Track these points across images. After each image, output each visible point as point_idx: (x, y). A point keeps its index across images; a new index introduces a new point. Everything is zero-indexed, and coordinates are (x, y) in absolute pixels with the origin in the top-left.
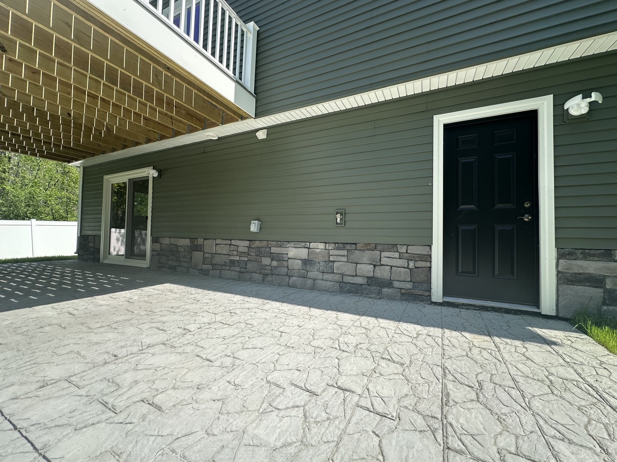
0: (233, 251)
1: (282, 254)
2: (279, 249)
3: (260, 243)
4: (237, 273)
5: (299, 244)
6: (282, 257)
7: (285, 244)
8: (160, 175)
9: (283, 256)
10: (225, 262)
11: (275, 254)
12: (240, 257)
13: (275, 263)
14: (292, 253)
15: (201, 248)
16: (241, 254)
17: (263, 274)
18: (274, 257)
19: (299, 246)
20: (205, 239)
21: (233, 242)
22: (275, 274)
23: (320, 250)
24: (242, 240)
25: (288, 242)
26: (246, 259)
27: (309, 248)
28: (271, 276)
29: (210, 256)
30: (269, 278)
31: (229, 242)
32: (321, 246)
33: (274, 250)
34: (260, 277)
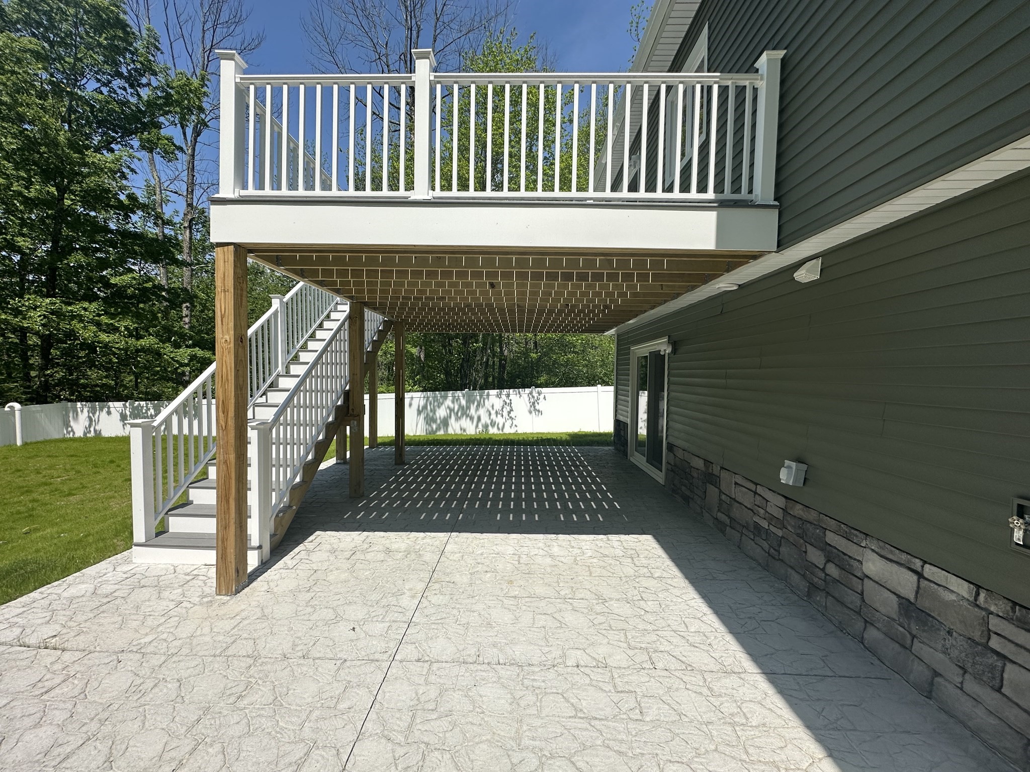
0: (759, 507)
1: (850, 557)
2: (844, 541)
3: (803, 510)
4: (764, 553)
5: (891, 552)
6: (849, 565)
7: (857, 536)
8: (674, 351)
9: (852, 562)
10: (747, 523)
11: (835, 551)
12: (770, 524)
13: (832, 570)
14: (870, 564)
15: (716, 482)
16: (771, 518)
17: (810, 583)
18: (832, 555)
19: (890, 556)
20: (722, 468)
21: (760, 490)
22: (833, 597)
23: (953, 597)
24: (773, 491)
25: (867, 535)
26: (780, 533)
27: (920, 575)
28: (824, 594)
29: (728, 500)
30: (819, 597)
31: (753, 487)
32: (963, 589)
33: (831, 538)
34: (803, 585)
